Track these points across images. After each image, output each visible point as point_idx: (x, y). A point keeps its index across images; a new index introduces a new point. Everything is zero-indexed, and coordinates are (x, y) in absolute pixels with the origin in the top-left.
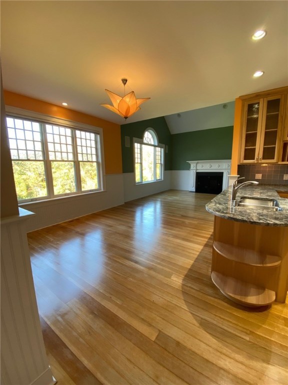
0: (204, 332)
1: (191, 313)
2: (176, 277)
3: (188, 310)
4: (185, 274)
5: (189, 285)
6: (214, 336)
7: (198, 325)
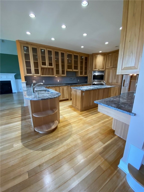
0: (45, 151)
1: (36, 150)
2: (17, 144)
3: (34, 151)
4: (21, 139)
5: (27, 141)
6: (49, 149)
7: (42, 151)
